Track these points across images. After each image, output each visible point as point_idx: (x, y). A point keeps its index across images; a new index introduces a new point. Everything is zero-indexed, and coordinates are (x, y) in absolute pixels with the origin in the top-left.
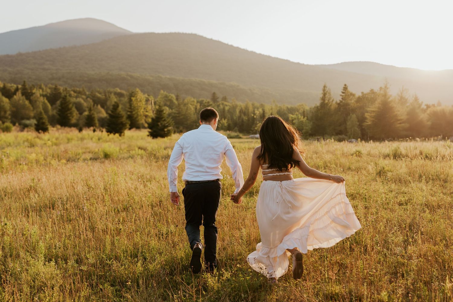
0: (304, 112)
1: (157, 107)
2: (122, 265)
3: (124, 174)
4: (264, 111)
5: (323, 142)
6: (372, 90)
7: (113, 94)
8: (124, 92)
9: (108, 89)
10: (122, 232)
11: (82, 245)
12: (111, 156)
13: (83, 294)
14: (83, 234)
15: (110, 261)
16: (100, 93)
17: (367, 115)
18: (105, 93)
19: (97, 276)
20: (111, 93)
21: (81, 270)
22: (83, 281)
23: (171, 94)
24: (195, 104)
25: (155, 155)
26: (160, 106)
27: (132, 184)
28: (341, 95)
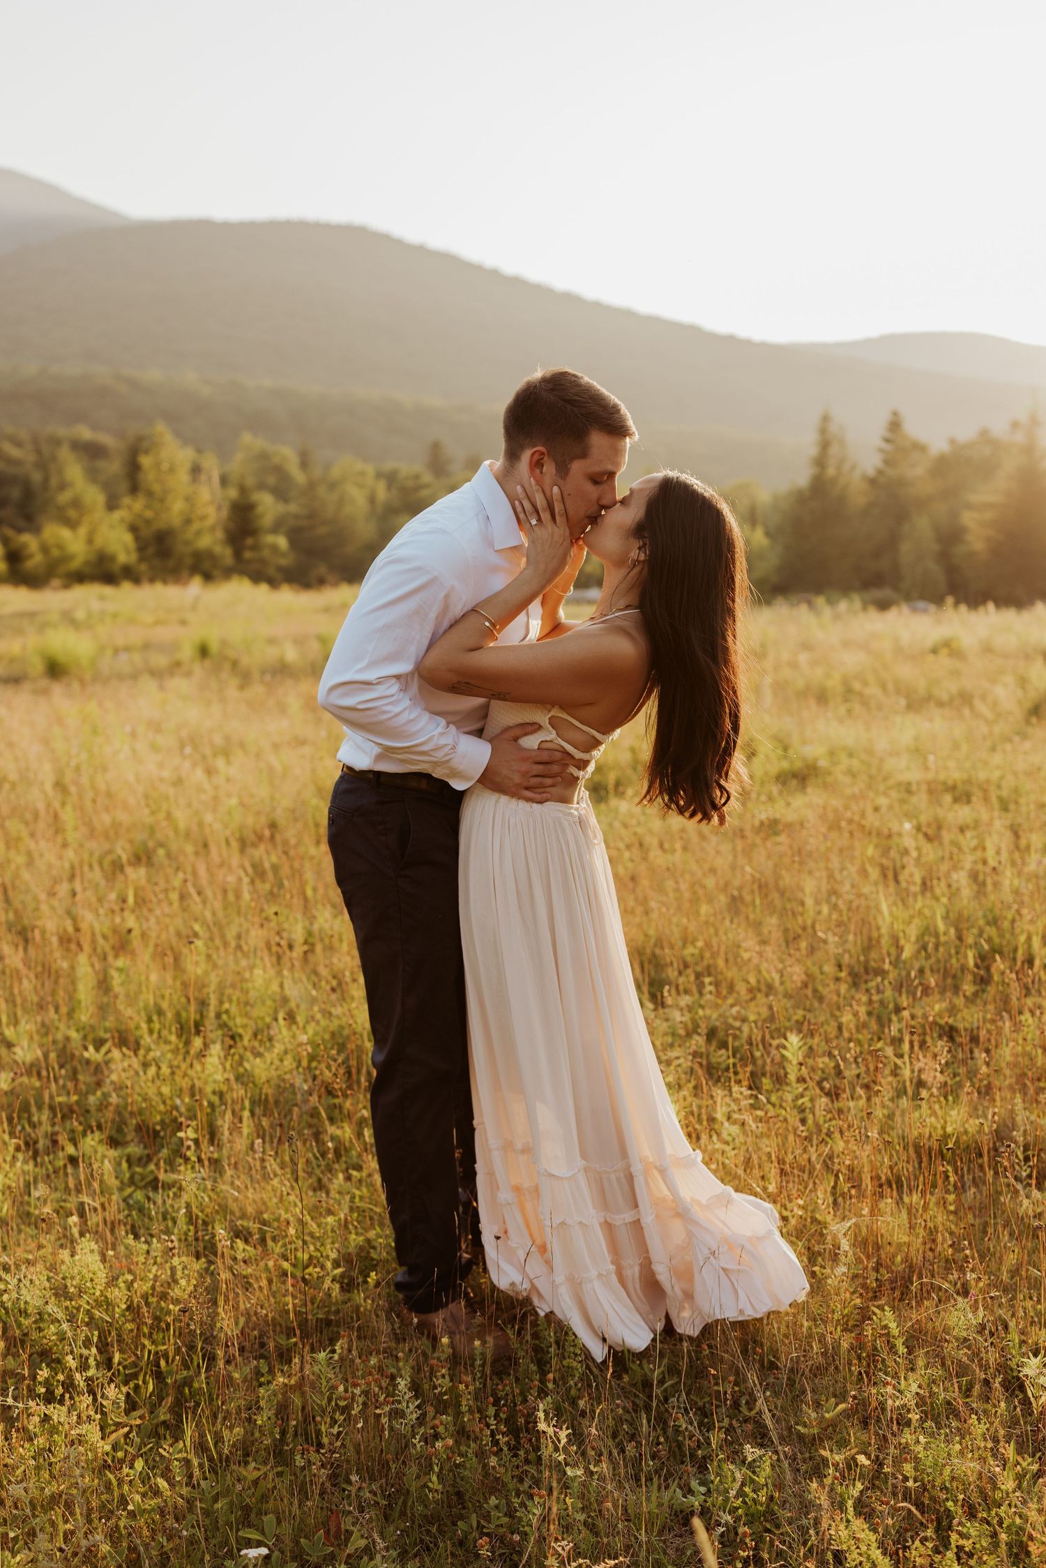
1: (233, 493)
2: (145, 1065)
3: (128, 729)
5: (827, 612)
6: (984, 433)
7: (65, 447)
8: (107, 440)
9: (49, 430)
10: (136, 941)
12: (74, 670)
15: (97, 1049)
16: (18, 444)
17: (969, 519)
18: (35, 441)
19: (52, 1108)
20: (56, 442)
23: (278, 447)
24: (370, 480)
25: (235, 664)
26: (243, 490)
27: (161, 766)
28: (880, 450)
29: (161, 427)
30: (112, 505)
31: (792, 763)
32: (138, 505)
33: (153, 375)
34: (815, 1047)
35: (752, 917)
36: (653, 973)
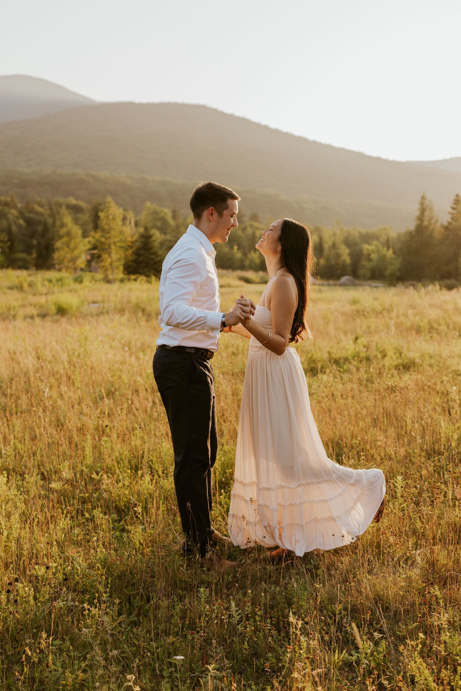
0: (388, 240)
1: (141, 230)
2: (117, 482)
4: (321, 239)
5: (423, 290)
7: (64, 207)
8: (82, 204)
9: (56, 199)
10: (109, 431)
12: (70, 312)
15: (97, 474)
16: (42, 206)
18: (50, 205)
20: (60, 206)
23: (162, 209)
25: (143, 310)
26: (146, 229)
27: (115, 355)
28: (450, 213)
29: (109, 199)
30: (85, 236)
31: (403, 360)
32: (98, 235)
33: (104, 174)
34: (409, 484)
35: (382, 427)
36: (337, 451)
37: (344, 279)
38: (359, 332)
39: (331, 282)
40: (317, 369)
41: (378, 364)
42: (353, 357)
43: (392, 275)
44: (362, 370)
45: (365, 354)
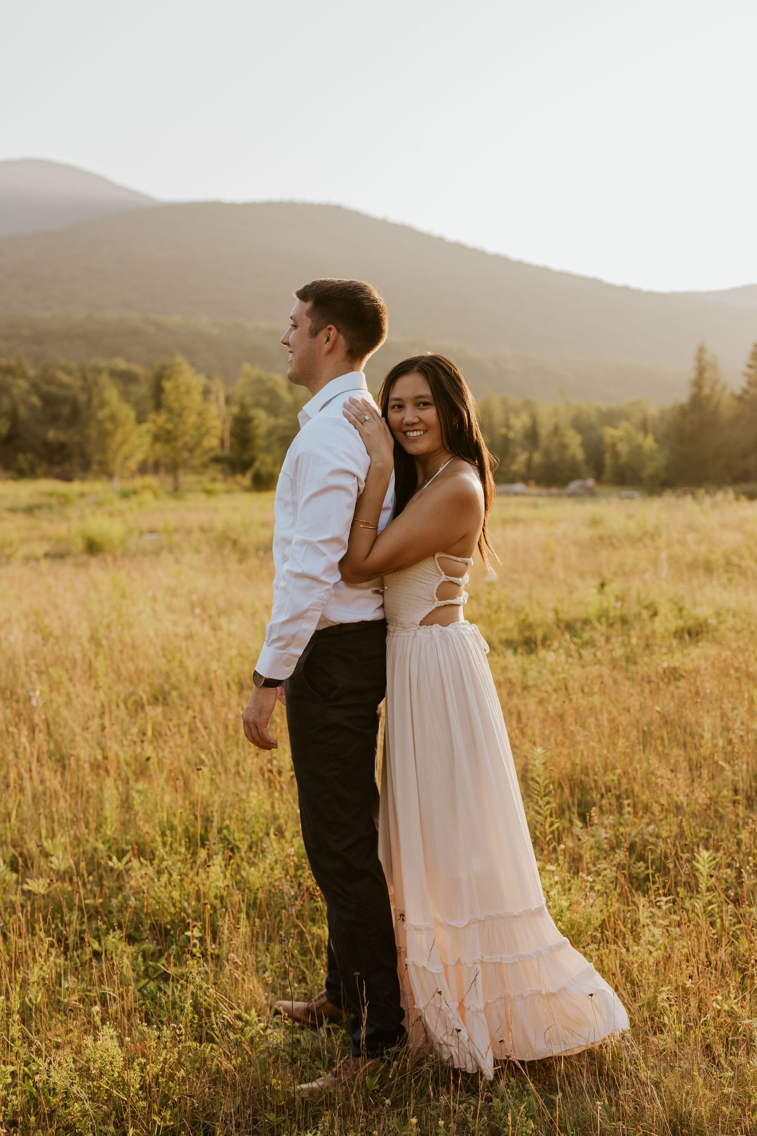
0: (645, 420)
1: (235, 410)
2: (159, 873)
3: (150, 594)
5: (708, 500)
7: (105, 375)
8: (137, 369)
9: (93, 362)
10: (153, 765)
11: (28, 811)
12: (107, 547)
13: (35, 974)
14: (31, 778)
15: (120, 860)
16: (69, 373)
18: (82, 370)
19: (80, 909)
20: (98, 371)
21: (28, 894)
22: (33, 928)
23: (272, 375)
25: (235, 543)
26: (243, 407)
27: (176, 623)
28: (746, 374)
29: (180, 359)
30: (140, 420)
31: (686, 622)
32: (162, 419)
37: (574, 486)
38: (607, 574)
39: (554, 490)
40: (536, 640)
41: (642, 628)
42: (599, 619)
43: (653, 478)
44: (616, 642)
45: (618, 613)
